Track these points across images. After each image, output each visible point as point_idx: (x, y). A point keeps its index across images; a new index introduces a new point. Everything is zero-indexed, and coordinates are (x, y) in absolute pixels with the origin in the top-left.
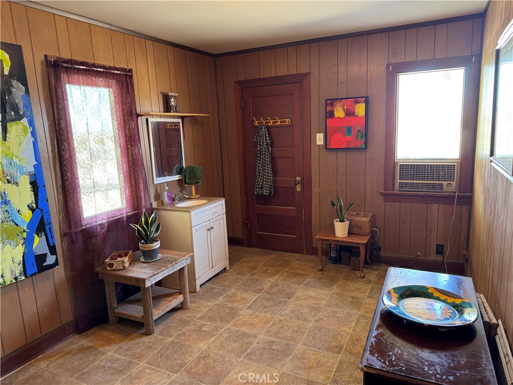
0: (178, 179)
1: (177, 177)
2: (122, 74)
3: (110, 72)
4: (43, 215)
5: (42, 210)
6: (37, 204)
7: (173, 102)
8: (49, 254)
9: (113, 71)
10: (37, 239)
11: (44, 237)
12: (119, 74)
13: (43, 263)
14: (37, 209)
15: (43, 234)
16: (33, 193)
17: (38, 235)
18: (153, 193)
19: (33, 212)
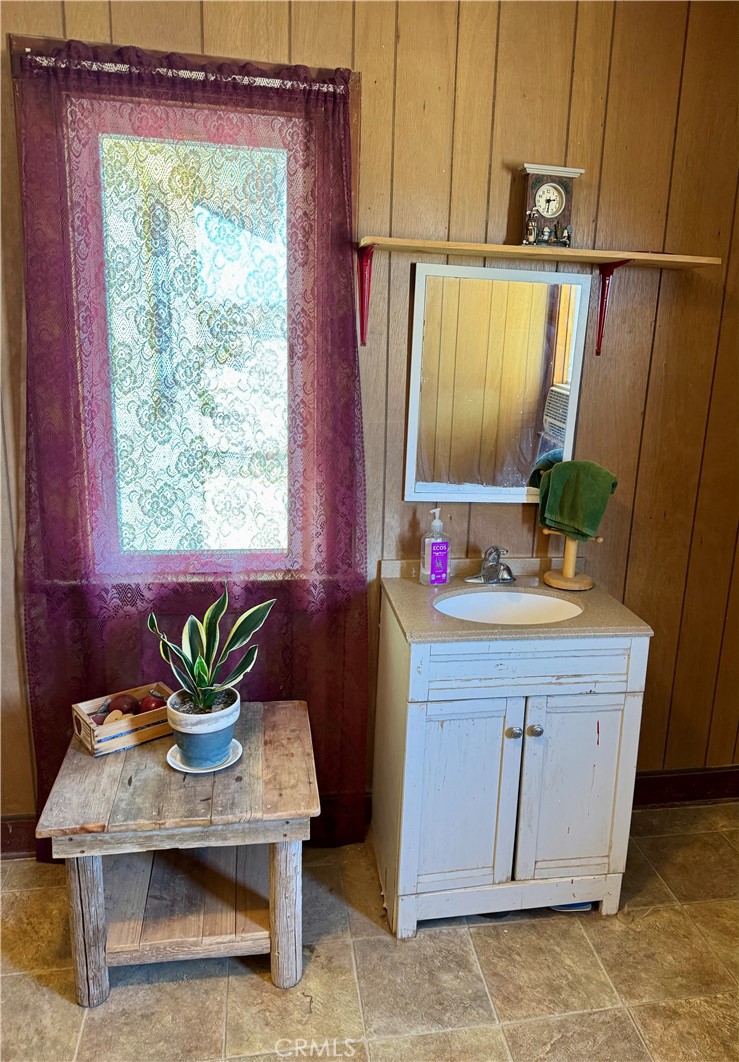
0: (525, 500)
1: (522, 494)
2: (292, 91)
3: (235, 85)
7: (547, 202)
9: (246, 81)
12: (277, 90)
18: (397, 531)
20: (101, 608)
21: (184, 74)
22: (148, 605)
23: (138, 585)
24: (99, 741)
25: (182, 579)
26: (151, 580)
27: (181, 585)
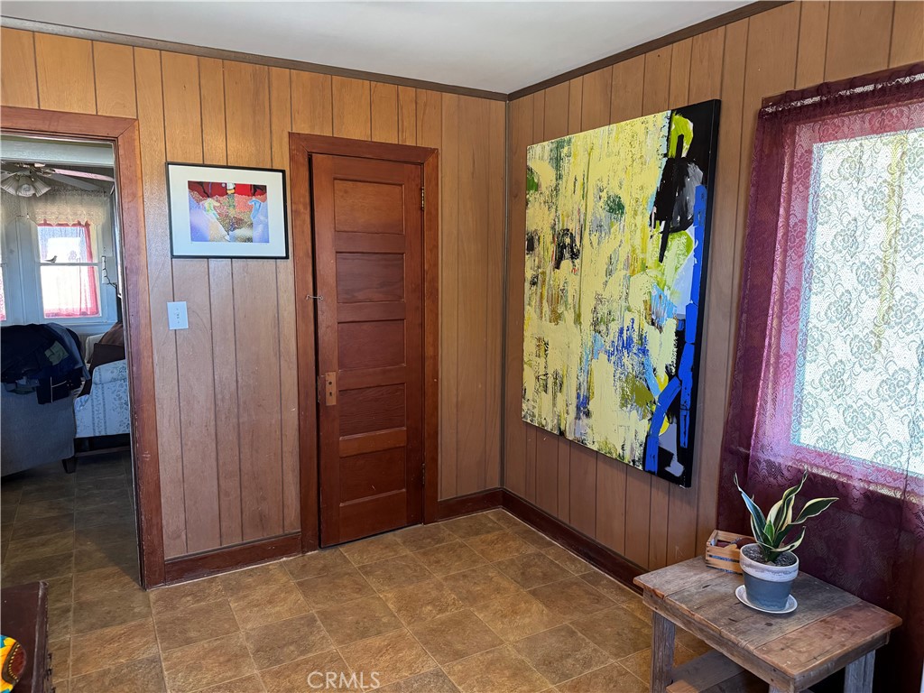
4: (680, 391)
5: (681, 381)
6: (677, 368)
8: (675, 457)
10: (666, 424)
11: (675, 425)
13: (666, 466)
14: (675, 378)
15: (675, 420)
16: (675, 349)
17: (669, 419)
19: (670, 380)
20: (754, 473)
21: (859, 90)
22: (786, 482)
23: (780, 464)
24: (711, 556)
25: (815, 471)
26: (790, 464)
27: (815, 475)
